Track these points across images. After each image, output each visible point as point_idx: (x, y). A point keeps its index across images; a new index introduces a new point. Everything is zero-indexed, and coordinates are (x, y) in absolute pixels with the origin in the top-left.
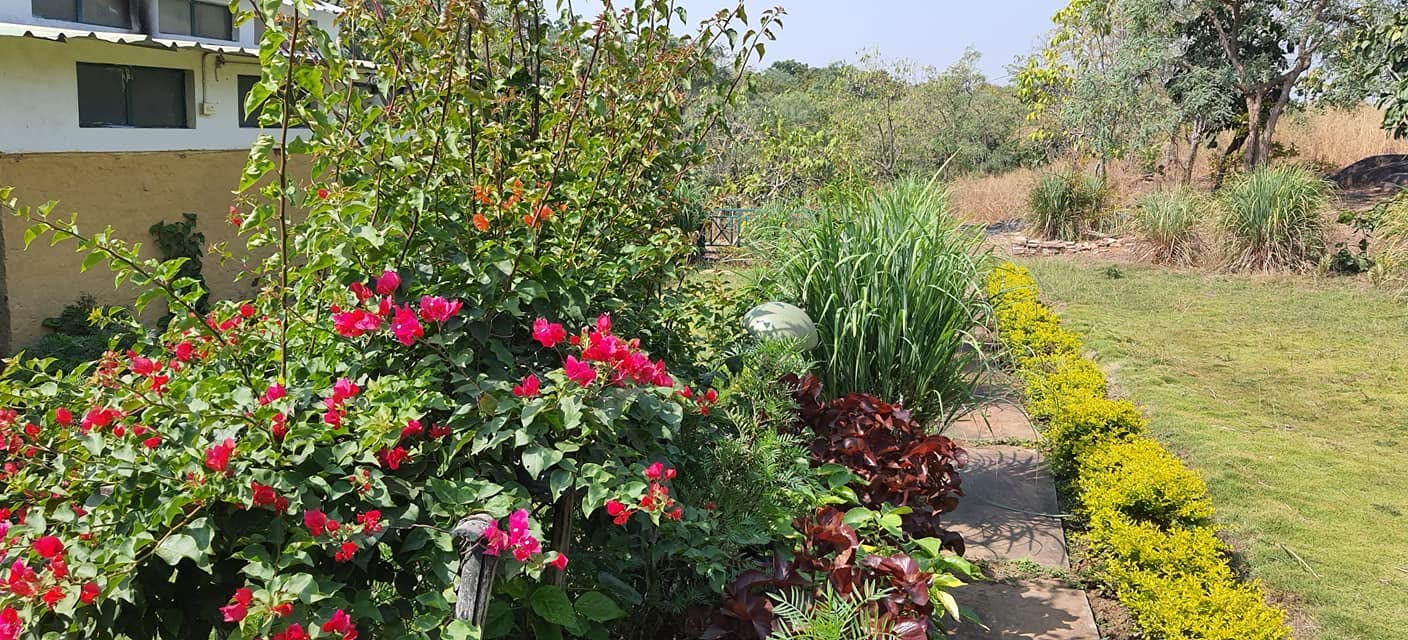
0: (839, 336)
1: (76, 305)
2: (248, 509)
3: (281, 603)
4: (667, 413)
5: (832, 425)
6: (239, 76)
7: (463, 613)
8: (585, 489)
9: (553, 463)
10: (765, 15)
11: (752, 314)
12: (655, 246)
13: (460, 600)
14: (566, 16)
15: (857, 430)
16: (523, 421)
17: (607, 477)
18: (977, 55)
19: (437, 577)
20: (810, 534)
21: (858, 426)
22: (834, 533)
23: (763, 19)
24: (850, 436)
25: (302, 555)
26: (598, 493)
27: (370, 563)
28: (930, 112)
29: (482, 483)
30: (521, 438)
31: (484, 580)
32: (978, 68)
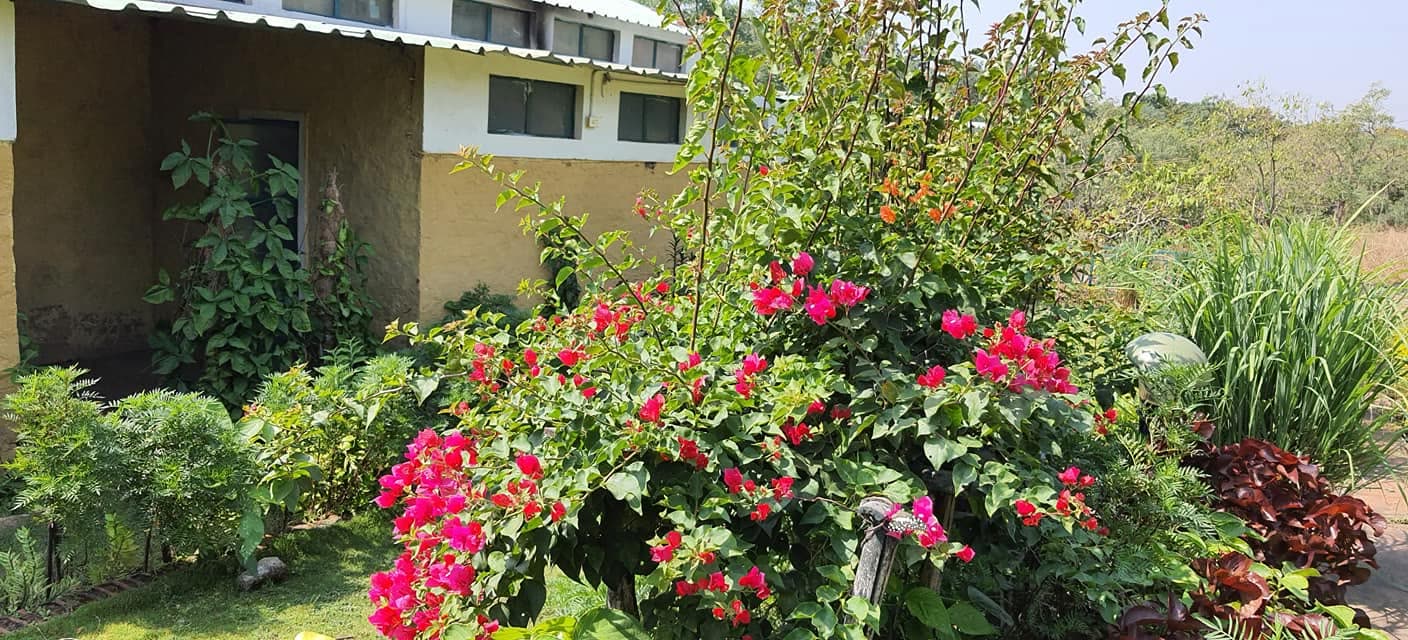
0: (1231, 378)
1: (473, 292)
2: (675, 460)
3: (706, 550)
4: (1076, 421)
5: (1224, 472)
6: (622, 93)
7: (861, 591)
8: (988, 487)
9: (955, 456)
10: (1183, 23)
11: (1137, 343)
12: (1050, 255)
13: (859, 578)
14: (958, 26)
15: (1253, 480)
16: (926, 411)
17: (1012, 478)
18: (1385, 93)
19: (835, 553)
20: (1212, 578)
21: (1255, 476)
22: (1242, 579)
23: (1181, 26)
24: (1245, 485)
25: (720, 510)
26: (1001, 493)
27: (774, 529)
28: (1320, 154)
29: (879, 468)
30: (924, 428)
31: (884, 562)
32: (1385, 107)
